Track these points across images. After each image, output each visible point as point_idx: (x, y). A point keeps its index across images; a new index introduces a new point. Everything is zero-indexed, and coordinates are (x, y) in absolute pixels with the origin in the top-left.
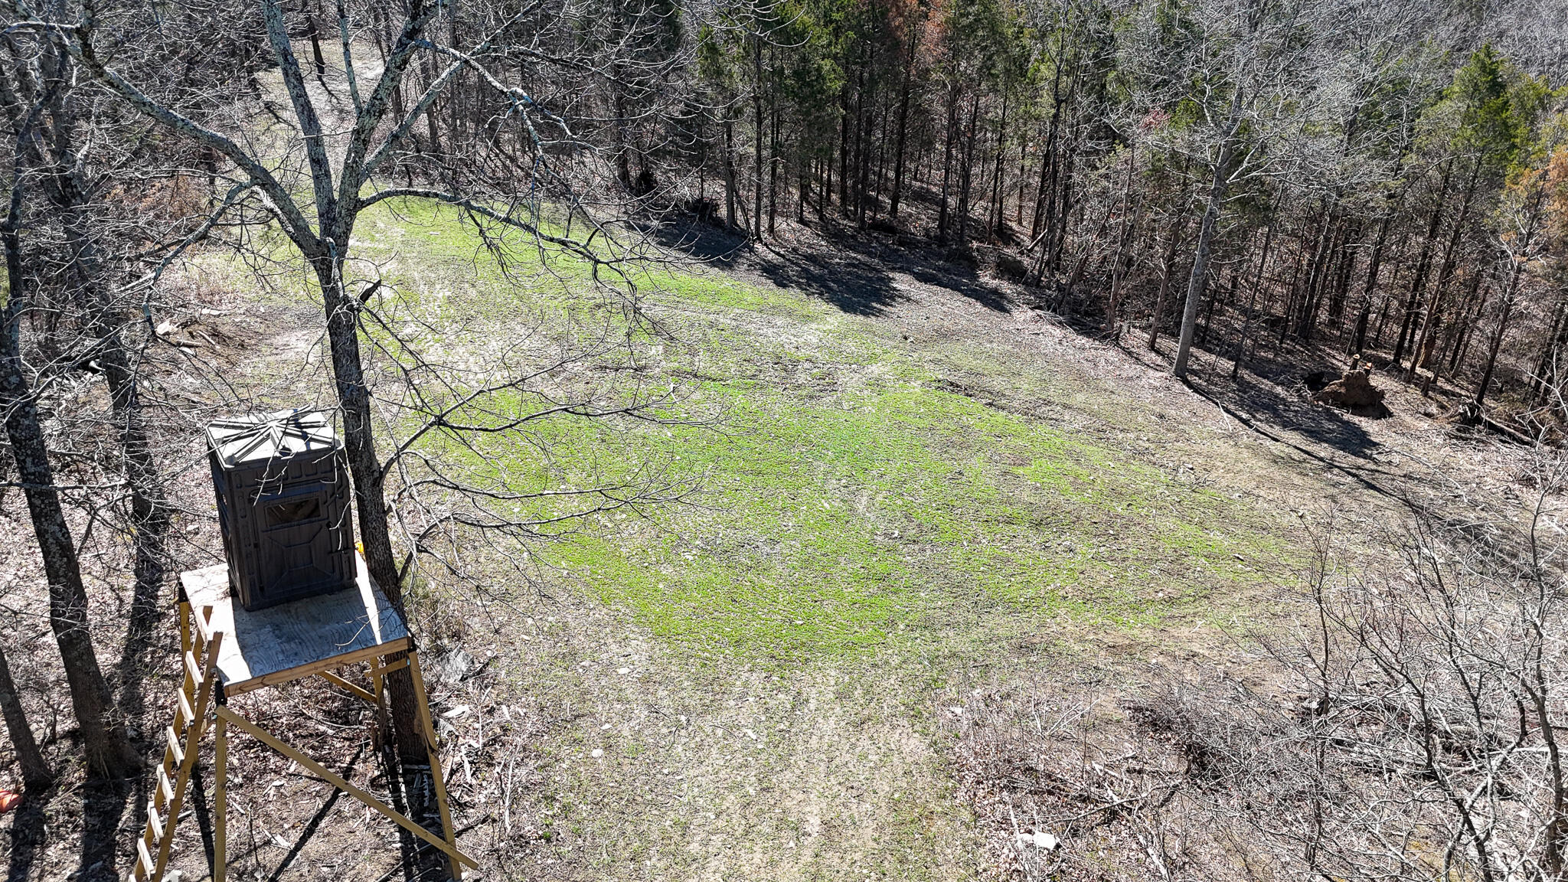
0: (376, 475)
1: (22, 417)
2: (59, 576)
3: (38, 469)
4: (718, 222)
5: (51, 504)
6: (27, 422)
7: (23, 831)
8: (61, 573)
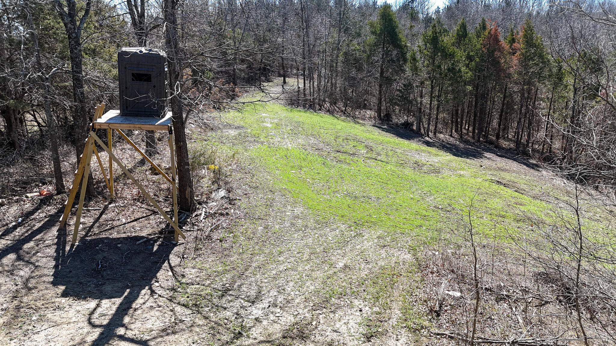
0: (177, 73)
1: (74, 49)
2: (78, 112)
3: (77, 70)
4: (413, 130)
5: (79, 84)
6: (76, 51)
7: (45, 200)
8: (79, 111)
